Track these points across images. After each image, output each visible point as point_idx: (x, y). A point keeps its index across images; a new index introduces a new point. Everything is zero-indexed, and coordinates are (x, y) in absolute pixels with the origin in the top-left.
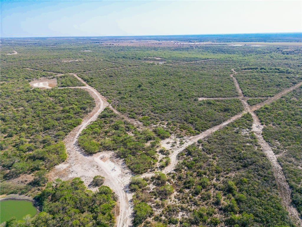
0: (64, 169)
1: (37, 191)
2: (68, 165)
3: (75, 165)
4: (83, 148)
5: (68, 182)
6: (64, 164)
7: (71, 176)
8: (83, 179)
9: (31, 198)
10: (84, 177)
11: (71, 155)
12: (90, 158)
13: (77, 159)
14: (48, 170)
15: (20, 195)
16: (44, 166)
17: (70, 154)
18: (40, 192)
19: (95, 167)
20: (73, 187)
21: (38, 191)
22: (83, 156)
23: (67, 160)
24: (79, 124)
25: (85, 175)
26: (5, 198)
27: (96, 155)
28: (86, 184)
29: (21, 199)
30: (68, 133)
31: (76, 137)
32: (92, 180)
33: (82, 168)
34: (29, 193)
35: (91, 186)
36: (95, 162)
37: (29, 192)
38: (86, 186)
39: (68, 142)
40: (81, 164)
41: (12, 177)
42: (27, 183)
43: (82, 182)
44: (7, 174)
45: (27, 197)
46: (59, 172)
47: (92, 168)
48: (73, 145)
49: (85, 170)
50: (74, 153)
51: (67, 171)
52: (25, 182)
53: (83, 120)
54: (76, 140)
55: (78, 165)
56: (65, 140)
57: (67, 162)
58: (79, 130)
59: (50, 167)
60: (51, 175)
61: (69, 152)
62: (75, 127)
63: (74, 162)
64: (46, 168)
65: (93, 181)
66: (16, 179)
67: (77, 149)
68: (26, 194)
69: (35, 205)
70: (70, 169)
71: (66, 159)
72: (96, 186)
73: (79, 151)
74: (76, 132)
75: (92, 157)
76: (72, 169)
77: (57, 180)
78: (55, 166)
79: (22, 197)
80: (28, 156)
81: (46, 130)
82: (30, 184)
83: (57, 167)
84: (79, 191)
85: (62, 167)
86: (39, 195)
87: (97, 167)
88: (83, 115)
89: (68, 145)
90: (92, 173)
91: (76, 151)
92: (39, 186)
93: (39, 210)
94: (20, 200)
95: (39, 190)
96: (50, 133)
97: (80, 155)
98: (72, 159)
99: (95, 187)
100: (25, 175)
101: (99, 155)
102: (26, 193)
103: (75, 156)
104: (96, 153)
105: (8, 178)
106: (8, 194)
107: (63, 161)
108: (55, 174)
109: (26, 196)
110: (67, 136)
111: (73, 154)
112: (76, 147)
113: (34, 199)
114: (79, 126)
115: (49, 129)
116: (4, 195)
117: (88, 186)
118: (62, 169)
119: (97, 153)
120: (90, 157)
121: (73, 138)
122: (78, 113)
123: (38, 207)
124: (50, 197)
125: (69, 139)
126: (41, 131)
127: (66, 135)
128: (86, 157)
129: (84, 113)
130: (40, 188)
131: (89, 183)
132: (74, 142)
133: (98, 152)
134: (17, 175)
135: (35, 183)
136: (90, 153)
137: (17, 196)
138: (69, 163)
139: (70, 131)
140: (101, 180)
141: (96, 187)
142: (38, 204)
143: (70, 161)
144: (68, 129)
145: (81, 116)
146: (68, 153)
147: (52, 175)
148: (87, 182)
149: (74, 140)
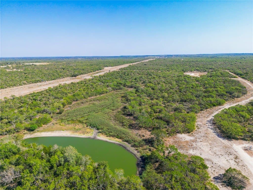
0: (186, 141)
1: (147, 150)
2: (192, 138)
3: (201, 141)
4: (218, 128)
5: (185, 156)
6: (188, 136)
7: (192, 152)
8: (208, 164)
9: (139, 155)
10: (210, 162)
11: (200, 130)
12: (226, 142)
13: (206, 137)
14: (168, 135)
15: (132, 146)
16: (166, 129)
17: (199, 128)
18: (149, 153)
19: (232, 157)
20: (190, 167)
21: (149, 152)
22: (217, 136)
23: (194, 134)
24: (220, 104)
25: (213, 160)
26: (120, 143)
27: (237, 142)
28: (212, 173)
29: (131, 151)
30: (204, 109)
31: (213, 115)
32: (223, 172)
33: (210, 150)
34: (140, 149)
35: (218, 180)
36: (233, 149)
37: (141, 147)
38: (209, 176)
39: (201, 116)
40: (210, 144)
41: (135, 128)
42: (143, 138)
43: (205, 167)
44: (133, 124)
45: (135, 152)
46: (179, 142)
47: (227, 156)
48: (207, 121)
49: (215, 153)
50: (205, 129)
51: (190, 145)
52: (142, 137)
53: (226, 102)
54: (211, 117)
55: (206, 143)
56: (199, 114)
57: (193, 135)
58: (218, 109)
59: (172, 133)
60: (168, 140)
61: (199, 126)
62: (214, 106)
63: (202, 138)
64: (167, 133)
65: (224, 175)
66: (137, 131)
67: (210, 127)
68: (136, 149)
69: (138, 165)
70: (194, 144)
71: (192, 131)
72: (228, 186)
73: (212, 129)
74: (214, 111)
75: (229, 142)
76: (196, 145)
77: (172, 147)
78: (177, 134)
79: (133, 149)
80: (157, 116)
81: (182, 101)
82: (145, 140)
83: (179, 135)
84: (197, 176)
85: (185, 137)
86: (147, 155)
87: (236, 158)
88: (227, 98)
89: (200, 120)
90: (225, 162)
91: (208, 128)
92: (152, 146)
93: (139, 172)
94: (129, 151)
95: (150, 150)
96: (185, 104)
97: (212, 134)
98: (200, 134)
99: (226, 186)
100: (146, 130)
101: (243, 144)
102: (137, 147)
103: (206, 132)
104: (237, 139)
105: (131, 128)
106: (123, 141)
107: (189, 132)
108: (174, 142)
109: (136, 150)
110: (202, 112)
111: (202, 130)
112: (210, 125)
113: (141, 157)
114: (219, 106)
115: (185, 101)
116: (120, 140)
117: (214, 178)
118: (183, 140)
119: (240, 140)
120: (227, 140)
121: (208, 115)
122: (222, 96)
123: (140, 169)
124: (157, 164)
125: (204, 115)
126: (177, 102)
127: (201, 110)
128: (221, 139)
129: (230, 97)
130: (152, 148)
131: (216, 175)
132: (209, 119)
133: (242, 139)
134: (140, 128)
135: (150, 142)
136: (228, 136)
137: (128, 146)
138: (195, 137)
139: (207, 108)
140: (240, 181)
141: (228, 188)
142: (142, 166)
143: (197, 135)
144: (205, 106)
145: (225, 98)
146: (197, 127)
147: (170, 141)
148: (213, 172)
149: (209, 117)
